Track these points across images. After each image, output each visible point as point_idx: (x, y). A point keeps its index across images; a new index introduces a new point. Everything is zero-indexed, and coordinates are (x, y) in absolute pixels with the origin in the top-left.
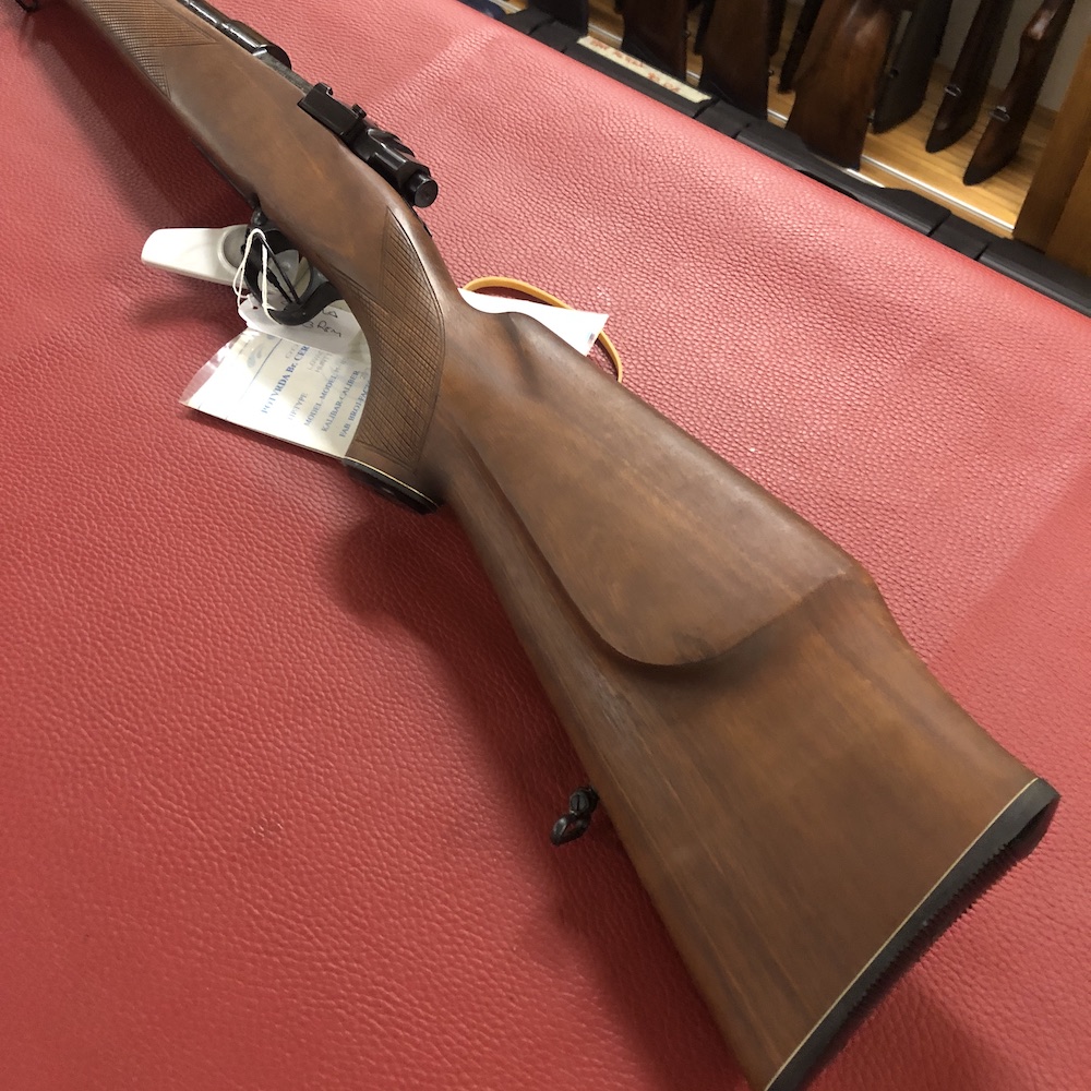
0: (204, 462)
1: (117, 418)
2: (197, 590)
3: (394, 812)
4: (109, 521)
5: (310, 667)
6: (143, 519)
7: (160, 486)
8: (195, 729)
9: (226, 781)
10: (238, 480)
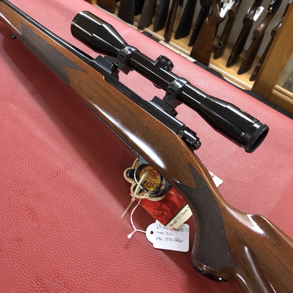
0: (39, 160)
1: (12, 145)
2: (36, 202)
3: (98, 279)
4: (8, 178)
5: (71, 229)
6: (19, 178)
7: (25, 168)
8: (35, 249)
9: (45, 267)
10: (49, 167)
